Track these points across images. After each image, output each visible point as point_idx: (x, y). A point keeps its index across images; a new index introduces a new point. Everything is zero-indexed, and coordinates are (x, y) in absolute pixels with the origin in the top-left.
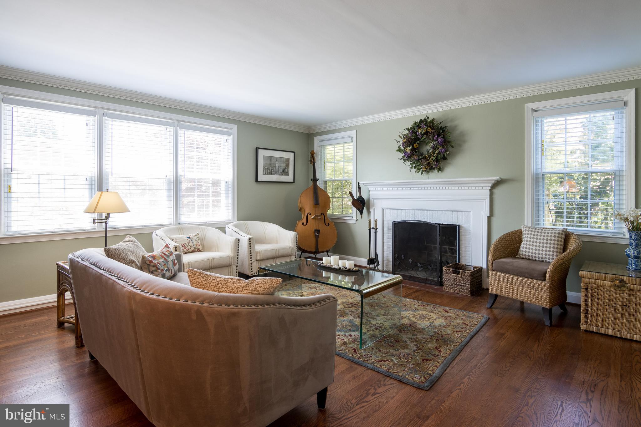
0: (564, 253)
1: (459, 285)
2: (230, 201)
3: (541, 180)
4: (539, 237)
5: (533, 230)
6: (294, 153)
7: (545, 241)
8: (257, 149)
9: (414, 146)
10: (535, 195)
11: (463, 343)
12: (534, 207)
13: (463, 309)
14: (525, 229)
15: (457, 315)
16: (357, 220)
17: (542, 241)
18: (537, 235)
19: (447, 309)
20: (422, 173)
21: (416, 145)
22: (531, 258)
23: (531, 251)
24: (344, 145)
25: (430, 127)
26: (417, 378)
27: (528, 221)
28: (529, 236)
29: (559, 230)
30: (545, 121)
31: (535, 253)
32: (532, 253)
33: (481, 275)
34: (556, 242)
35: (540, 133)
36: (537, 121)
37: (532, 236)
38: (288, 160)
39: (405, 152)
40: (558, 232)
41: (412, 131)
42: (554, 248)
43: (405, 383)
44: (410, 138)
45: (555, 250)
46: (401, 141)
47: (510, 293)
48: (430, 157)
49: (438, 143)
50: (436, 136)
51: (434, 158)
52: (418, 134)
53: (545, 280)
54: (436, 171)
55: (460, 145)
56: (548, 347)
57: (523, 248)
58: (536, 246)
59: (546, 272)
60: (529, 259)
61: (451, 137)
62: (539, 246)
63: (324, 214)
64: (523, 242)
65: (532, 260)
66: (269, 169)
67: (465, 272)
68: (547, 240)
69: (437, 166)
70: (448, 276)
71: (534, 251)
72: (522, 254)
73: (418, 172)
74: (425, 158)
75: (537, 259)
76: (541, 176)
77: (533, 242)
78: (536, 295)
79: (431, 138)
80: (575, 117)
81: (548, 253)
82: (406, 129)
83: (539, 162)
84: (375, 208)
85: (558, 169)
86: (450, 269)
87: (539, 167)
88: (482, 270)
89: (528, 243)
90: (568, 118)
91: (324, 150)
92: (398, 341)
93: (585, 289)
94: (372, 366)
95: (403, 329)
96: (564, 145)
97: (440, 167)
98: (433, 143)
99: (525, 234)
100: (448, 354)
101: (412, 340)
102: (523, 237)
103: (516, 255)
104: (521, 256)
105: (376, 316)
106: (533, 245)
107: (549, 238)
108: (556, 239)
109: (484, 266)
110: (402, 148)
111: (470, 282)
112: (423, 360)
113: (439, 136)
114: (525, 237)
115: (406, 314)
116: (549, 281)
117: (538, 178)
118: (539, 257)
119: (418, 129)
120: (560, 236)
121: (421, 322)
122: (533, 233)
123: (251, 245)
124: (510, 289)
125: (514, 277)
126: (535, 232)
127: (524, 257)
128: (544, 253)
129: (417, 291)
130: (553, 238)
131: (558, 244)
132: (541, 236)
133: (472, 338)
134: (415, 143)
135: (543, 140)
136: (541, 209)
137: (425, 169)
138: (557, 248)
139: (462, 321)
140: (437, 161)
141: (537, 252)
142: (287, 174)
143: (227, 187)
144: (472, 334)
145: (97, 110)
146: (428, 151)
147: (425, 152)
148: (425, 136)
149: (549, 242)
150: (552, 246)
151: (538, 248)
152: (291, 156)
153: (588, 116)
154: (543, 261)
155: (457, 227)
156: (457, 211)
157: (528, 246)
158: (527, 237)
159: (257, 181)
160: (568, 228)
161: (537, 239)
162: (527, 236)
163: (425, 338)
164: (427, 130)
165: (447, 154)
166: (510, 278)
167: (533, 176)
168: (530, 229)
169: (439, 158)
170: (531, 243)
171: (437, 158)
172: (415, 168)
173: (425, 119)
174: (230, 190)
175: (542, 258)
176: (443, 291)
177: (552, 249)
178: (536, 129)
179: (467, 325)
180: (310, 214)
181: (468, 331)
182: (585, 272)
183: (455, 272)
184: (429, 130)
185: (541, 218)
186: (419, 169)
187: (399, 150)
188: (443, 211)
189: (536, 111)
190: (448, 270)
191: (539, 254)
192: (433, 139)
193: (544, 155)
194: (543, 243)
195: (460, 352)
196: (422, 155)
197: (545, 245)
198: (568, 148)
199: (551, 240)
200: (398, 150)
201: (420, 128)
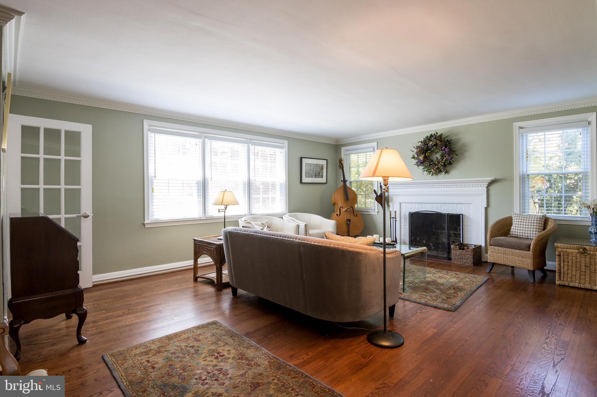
0: (544, 232)
1: (464, 258)
2: (283, 198)
3: (526, 179)
4: (525, 221)
5: (521, 216)
6: (327, 160)
7: (530, 224)
8: (301, 159)
9: (426, 155)
10: (521, 191)
11: (473, 291)
12: (521, 200)
13: (469, 273)
14: (514, 215)
15: (465, 276)
16: (379, 212)
17: (527, 224)
18: (524, 220)
19: (457, 273)
20: (432, 175)
21: (428, 154)
22: (519, 236)
23: (519, 231)
24: (366, 154)
25: (438, 140)
26: (446, 306)
27: (516, 210)
28: (518, 220)
29: (540, 216)
30: (529, 135)
31: (522, 233)
32: (520, 233)
33: (480, 251)
34: (538, 225)
35: (525, 145)
36: (522, 136)
37: (520, 221)
38: (322, 166)
39: (419, 159)
40: (539, 217)
41: (424, 143)
42: (536, 228)
43: (438, 308)
44: (423, 149)
45: (537, 230)
46: (415, 150)
47: (504, 261)
48: (439, 162)
49: (446, 152)
50: (444, 147)
51: (442, 164)
52: (429, 145)
53: (529, 250)
54: (443, 173)
55: (462, 154)
56: (532, 293)
57: (513, 229)
58: (523, 228)
59: (531, 244)
60: (518, 237)
61: (456, 147)
62: (525, 228)
63: (353, 208)
64: (513, 225)
65: (520, 238)
66: (309, 173)
67: (469, 249)
68: (531, 223)
69: (444, 170)
70: (455, 252)
71: (521, 231)
72: (513, 234)
73: (429, 174)
74: (435, 164)
75: (524, 237)
76: (526, 176)
77: (521, 225)
78: (523, 262)
79: (440, 148)
80: (551, 133)
81: (532, 232)
82: (419, 142)
83: (525, 166)
84: (393, 203)
85: (540, 171)
86: (457, 246)
87: (525, 169)
88: (481, 247)
89: (517, 225)
90: (546, 133)
91: (349, 158)
92: (427, 289)
93: (559, 256)
94: (414, 300)
95: (429, 283)
96: (544, 153)
97: (447, 170)
98: (441, 152)
99: (515, 219)
100: (463, 295)
101: (437, 289)
102: (513, 221)
103: (508, 235)
104: (512, 235)
105: (407, 277)
106: (520, 227)
107: (533, 221)
108: (538, 222)
109: (483, 245)
110: (416, 156)
111: (473, 256)
112: (447, 298)
113: (446, 147)
114: (514, 222)
115: (428, 275)
116: (533, 251)
117: (524, 178)
118: (525, 235)
119: (429, 142)
120: (541, 220)
121: (440, 280)
122: (520, 218)
123: (307, 229)
124: (504, 258)
125: (507, 249)
126: (522, 217)
127: (514, 236)
128: (529, 232)
129: (432, 263)
130: (535, 222)
131: (539, 226)
132: (526, 220)
133: (478, 288)
134: (426, 152)
135: (528, 150)
136: (526, 201)
137: (435, 172)
138: (539, 229)
139: (469, 280)
140: (445, 165)
141: (524, 232)
142: (322, 177)
143: (281, 188)
144: (478, 286)
145: (201, 134)
146: (437, 158)
147: (435, 159)
148: (435, 147)
149: (532, 224)
150: (535, 227)
151: (524, 229)
152: (324, 163)
153: (561, 132)
154: (528, 238)
155: (461, 216)
156: (461, 204)
157: (517, 228)
158: (516, 222)
159: (301, 182)
160: (547, 215)
161: (523, 222)
162: (516, 220)
163: (445, 288)
164: (436, 142)
165: (452, 160)
166: (504, 250)
167: (520, 177)
168: (519, 216)
169: (446, 163)
170: (519, 226)
171: (444, 163)
172: (427, 171)
173: (434, 134)
174: (283, 189)
175: (528, 236)
176: (451, 263)
177: (535, 230)
178: (522, 142)
179: (474, 282)
180: (342, 208)
181: (475, 285)
182: (558, 244)
183: (460, 249)
184: (438, 143)
185: (527, 207)
186: (430, 172)
187: (414, 157)
188: (449, 204)
189: (522, 128)
190: (455, 247)
191: (525, 233)
192: (441, 149)
193: (529, 161)
194: (528, 225)
195: (471, 295)
196: (432, 161)
197: (529, 227)
198: (547, 155)
199: (534, 223)
200: (412, 158)
201: (431, 140)
